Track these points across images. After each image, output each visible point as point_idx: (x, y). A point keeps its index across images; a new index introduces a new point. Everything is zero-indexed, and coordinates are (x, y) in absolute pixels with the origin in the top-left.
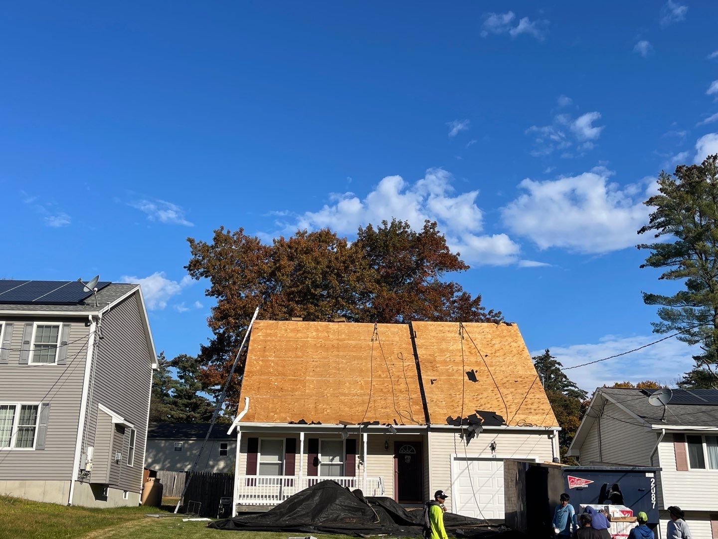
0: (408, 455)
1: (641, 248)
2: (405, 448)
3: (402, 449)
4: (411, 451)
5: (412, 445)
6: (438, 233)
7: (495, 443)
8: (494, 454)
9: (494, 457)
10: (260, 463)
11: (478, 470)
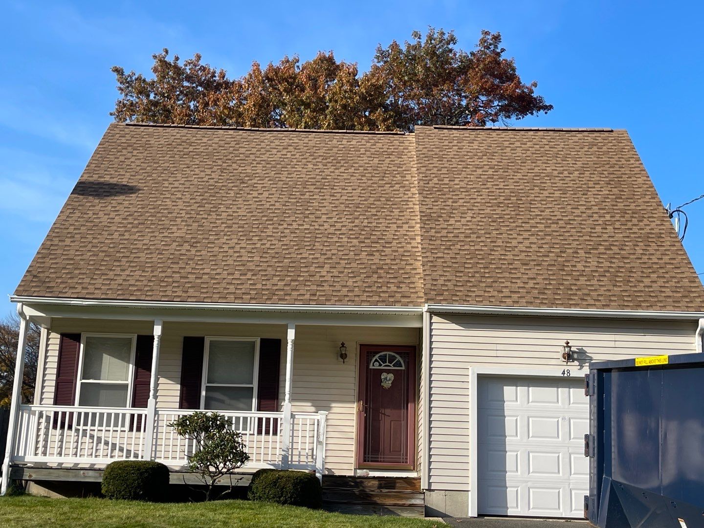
0: (388, 372)
2: (383, 359)
3: (376, 360)
4: (394, 366)
5: (397, 353)
6: (503, 52)
7: (569, 345)
8: (566, 368)
9: (566, 375)
10: (81, 383)
11: (528, 403)
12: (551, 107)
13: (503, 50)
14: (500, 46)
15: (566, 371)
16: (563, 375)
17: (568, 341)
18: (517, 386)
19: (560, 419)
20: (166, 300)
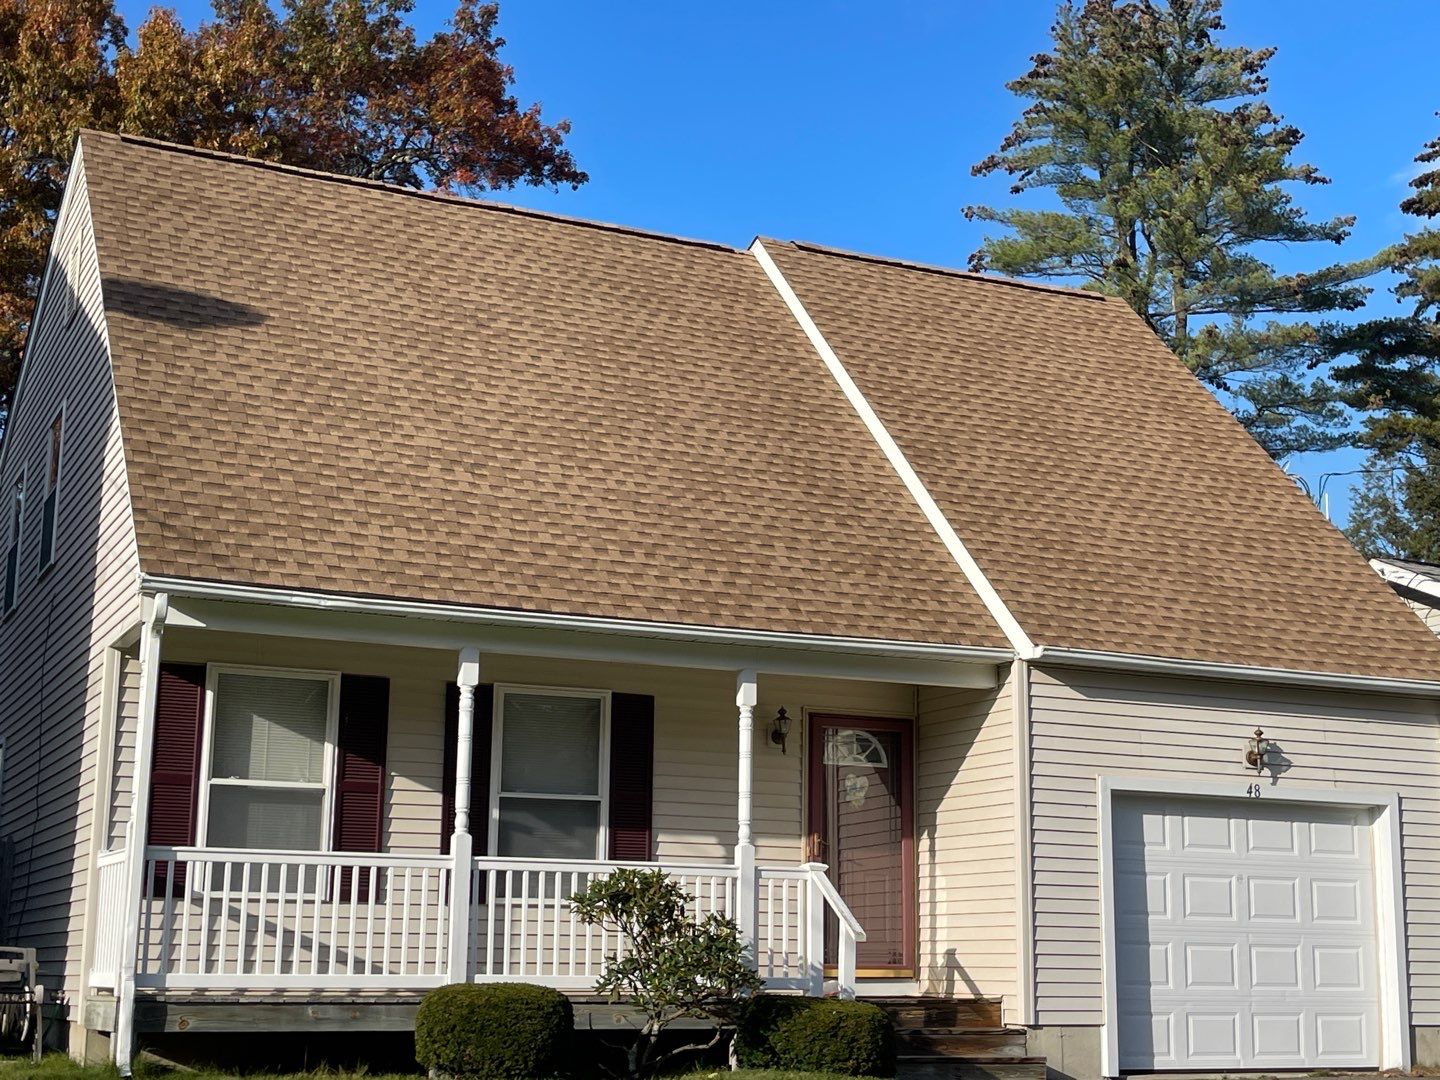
0: (857, 772)
1: (975, 217)
2: (848, 744)
4: (870, 760)
5: (874, 734)
6: (500, 47)
7: (1262, 736)
8: (1254, 781)
9: (1253, 795)
10: (211, 786)
11: (1183, 847)
12: (584, 177)
13: (500, 42)
14: (495, 33)
15: (1253, 786)
16: (1248, 795)
17: (1261, 729)
18: (1164, 815)
19: (1234, 880)
20: (506, 605)
